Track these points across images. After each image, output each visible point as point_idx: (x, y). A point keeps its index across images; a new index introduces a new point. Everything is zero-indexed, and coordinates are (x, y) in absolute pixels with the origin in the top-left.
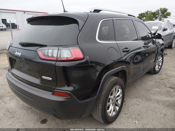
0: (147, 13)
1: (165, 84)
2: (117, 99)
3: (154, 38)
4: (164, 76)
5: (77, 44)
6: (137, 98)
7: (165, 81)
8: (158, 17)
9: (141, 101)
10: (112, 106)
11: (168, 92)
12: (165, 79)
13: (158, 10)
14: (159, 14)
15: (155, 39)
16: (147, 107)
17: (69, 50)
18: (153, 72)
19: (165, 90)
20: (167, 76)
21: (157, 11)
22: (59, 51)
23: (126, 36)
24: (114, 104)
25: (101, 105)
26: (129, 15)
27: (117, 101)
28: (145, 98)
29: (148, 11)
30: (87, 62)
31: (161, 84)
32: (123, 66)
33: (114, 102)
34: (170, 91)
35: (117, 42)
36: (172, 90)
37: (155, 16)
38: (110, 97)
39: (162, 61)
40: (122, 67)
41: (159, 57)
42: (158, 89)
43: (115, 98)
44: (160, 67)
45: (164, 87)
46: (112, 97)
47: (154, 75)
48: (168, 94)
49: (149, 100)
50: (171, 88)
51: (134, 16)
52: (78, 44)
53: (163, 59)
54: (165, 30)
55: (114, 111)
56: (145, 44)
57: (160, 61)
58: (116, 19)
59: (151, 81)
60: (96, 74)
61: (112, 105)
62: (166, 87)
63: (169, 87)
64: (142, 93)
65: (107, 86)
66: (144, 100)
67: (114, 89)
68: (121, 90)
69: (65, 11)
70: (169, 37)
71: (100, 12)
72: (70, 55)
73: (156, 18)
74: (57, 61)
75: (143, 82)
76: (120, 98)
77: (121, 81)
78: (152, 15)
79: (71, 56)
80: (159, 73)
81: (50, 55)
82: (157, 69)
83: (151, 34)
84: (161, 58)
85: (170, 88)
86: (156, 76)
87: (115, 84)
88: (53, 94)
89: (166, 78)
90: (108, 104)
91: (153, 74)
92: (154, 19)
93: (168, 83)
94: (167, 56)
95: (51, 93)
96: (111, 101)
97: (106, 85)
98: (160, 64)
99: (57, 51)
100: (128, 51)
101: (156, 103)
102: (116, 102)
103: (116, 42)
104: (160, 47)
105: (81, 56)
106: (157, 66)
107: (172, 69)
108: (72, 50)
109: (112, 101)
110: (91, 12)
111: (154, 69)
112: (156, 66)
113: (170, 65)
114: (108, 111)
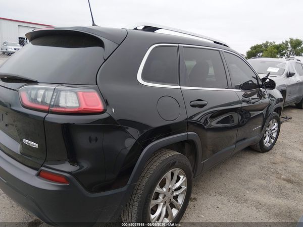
0: (266, 45)
1: (277, 173)
2: (175, 194)
3: (262, 86)
4: (278, 158)
5: (95, 83)
6: (221, 194)
7: (280, 167)
8: (285, 53)
9: (226, 201)
10: (163, 207)
11: (281, 189)
12: (280, 163)
13: (286, 41)
14: (288, 48)
15: (263, 88)
16: (235, 214)
17: (76, 93)
18: (258, 148)
19: (276, 184)
20: (285, 157)
21: (283, 43)
22: (55, 94)
23: (208, 79)
24: (168, 204)
25: (136, 204)
26: (215, 42)
27: (176, 198)
28: (235, 197)
29: (267, 43)
30: (110, 118)
31: (270, 171)
32: (189, 133)
33: (167, 199)
34: (285, 187)
35: (182, 87)
36: (289, 186)
37: (280, 52)
38: (158, 189)
39: (277, 129)
40: (186, 133)
41: (271, 122)
42: (263, 182)
43: (171, 192)
44: (272, 141)
45: (275, 178)
46: (164, 189)
47: (261, 154)
48: (281, 192)
49: (241, 200)
50: (289, 181)
51: (225, 45)
52: (97, 84)
53: (279, 127)
54: (290, 75)
55: (167, 216)
56: (245, 96)
57: (274, 129)
58: (184, 47)
59: (254, 164)
60: (124, 142)
61: (164, 205)
62: (279, 178)
63: (284, 180)
64: (232, 186)
65: (154, 167)
66: (232, 200)
67: (168, 174)
68: (185, 178)
69: (94, 25)
70: (298, 88)
71: (157, 31)
72: (76, 103)
73: (283, 55)
74: (48, 112)
75: (237, 166)
76: (182, 193)
77: (186, 161)
78: (276, 50)
79: (78, 105)
80: (270, 152)
81: (39, 100)
82: (267, 145)
83: (257, 78)
84: (276, 124)
85: (287, 181)
86: (265, 157)
87: (172, 165)
88: (38, 175)
89: (282, 162)
90: (153, 203)
91: (260, 152)
92: (278, 56)
93: (284, 171)
94: (292, 122)
95: (35, 172)
96: (161, 197)
97: (152, 167)
98: (274, 135)
99: (52, 92)
100: (202, 106)
101: (255, 209)
102: (173, 200)
103: (179, 87)
104: (273, 105)
105: (100, 106)
106: (267, 139)
107: (296, 145)
108: (80, 93)
109: (163, 198)
110: (136, 29)
111: (261, 142)
112: (265, 138)
113: (293, 139)
114: (152, 217)
